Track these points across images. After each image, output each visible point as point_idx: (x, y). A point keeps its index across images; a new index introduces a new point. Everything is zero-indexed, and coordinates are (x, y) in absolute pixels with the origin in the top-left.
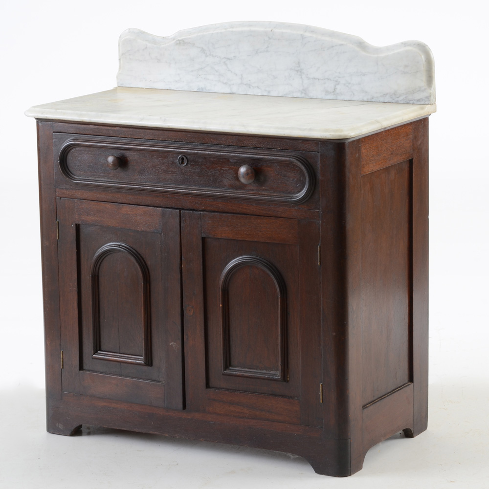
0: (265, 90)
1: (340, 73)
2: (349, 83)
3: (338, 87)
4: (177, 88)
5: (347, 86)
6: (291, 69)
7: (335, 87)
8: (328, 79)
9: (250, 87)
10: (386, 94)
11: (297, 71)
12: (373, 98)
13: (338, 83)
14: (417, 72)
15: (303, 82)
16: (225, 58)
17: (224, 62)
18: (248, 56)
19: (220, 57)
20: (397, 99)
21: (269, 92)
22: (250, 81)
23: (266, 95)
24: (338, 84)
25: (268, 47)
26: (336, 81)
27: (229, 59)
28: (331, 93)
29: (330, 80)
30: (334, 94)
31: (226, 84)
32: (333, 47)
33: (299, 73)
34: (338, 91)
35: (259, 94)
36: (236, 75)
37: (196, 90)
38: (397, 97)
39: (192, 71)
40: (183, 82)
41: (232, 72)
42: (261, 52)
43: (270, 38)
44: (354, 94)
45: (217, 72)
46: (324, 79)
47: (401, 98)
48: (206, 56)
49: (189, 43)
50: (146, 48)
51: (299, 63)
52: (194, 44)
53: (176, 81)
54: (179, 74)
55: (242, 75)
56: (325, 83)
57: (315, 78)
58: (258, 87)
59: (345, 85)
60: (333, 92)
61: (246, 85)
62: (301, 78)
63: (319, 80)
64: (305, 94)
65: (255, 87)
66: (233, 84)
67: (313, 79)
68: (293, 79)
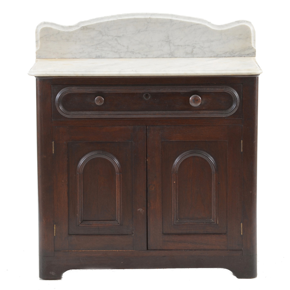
0: (144, 55)
1: (196, 41)
2: (202, 47)
3: (195, 50)
4: (81, 57)
5: (201, 49)
6: (163, 41)
7: (193, 50)
8: (188, 45)
9: (133, 54)
10: (227, 52)
11: (167, 42)
12: (218, 55)
14: (248, 38)
15: (171, 48)
16: (116, 36)
17: (116, 39)
18: (133, 34)
19: (113, 36)
20: (234, 55)
21: (147, 55)
22: (133, 49)
23: (144, 57)
24: (195, 48)
25: (147, 28)
26: (193, 46)
27: (119, 37)
29: (190, 46)
31: (116, 52)
32: (192, 26)
34: (194, 52)
35: (140, 57)
36: (124, 46)
37: (94, 57)
38: (234, 54)
39: (92, 46)
40: (85, 53)
41: (121, 45)
42: (142, 31)
43: (148, 22)
44: (205, 53)
45: (110, 45)
46: (185, 46)
47: (236, 54)
48: (103, 36)
49: (91, 28)
50: (59, 33)
51: (168, 37)
52: (94, 29)
53: (80, 53)
54: (82, 48)
55: (128, 46)
56: (186, 48)
57: (179, 45)
58: (139, 53)
59: (199, 48)
60: (191, 53)
61: (130, 52)
62: (170, 46)
63: (181, 46)
64: (172, 55)
65: (137, 53)
66: (122, 52)
67: (177, 46)
68: (164, 47)
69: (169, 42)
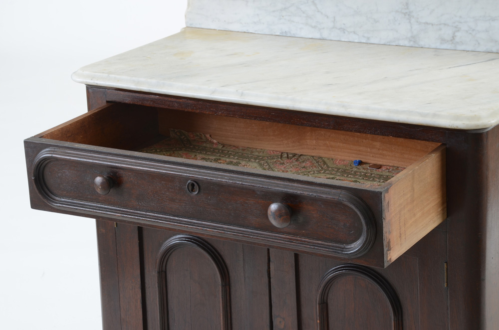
0: (364, 36)
1: (461, 17)
2: (473, 30)
3: (458, 34)
4: (256, 31)
5: (470, 33)
6: (397, 11)
7: (454, 34)
8: (445, 24)
9: (344, 33)
11: (405, 14)
13: (458, 29)
15: (412, 27)
21: (368, 38)
22: (344, 24)
23: (364, 41)
24: (458, 31)
26: (456, 27)
28: (448, 41)
29: (448, 25)
30: (452, 43)
31: (315, 27)
33: (407, 16)
34: (457, 39)
35: (356, 41)
36: (328, 17)
37: (278, 34)
39: (274, 11)
40: (263, 24)
41: (322, 13)
44: (479, 43)
45: (304, 13)
46: (440, 24)
51: (407, 4)
53: (255, 23)
54: (258, 15)
55: (334, 18)
56: (440, 29)
57: (427, 23)
58: (354, 33)
59: (467, 31)
60: (451, 40)
61: (339, 29)
62: (410, 22)
63: (432, 25)
64: (414, 42)
65: (351, 32)
66: (324, 28)
67: (425, 23)
68: (399, 24)
69: (409, 15)
